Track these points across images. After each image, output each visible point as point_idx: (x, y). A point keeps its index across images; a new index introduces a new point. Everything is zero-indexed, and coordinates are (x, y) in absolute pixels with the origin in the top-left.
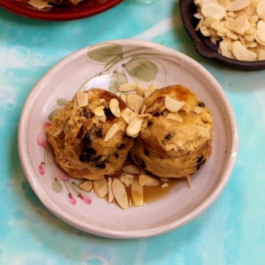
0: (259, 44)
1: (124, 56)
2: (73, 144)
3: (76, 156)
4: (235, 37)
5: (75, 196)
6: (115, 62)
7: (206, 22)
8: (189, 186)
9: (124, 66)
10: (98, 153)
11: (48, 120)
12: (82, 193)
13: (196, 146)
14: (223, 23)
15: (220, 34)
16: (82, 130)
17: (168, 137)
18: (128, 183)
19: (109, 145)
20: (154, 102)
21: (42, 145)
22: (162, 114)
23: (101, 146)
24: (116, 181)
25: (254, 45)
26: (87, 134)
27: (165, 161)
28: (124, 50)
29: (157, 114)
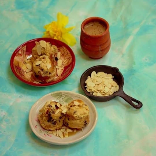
0: (105, 93)
1: (63, 96)
2: (45, 116)
3: (47, 121)
4: (98, 91)
5: (46, 135)
6: (60, 98)
7: (88, 88)
8: (82, 131)
9: (62, 99)
10: (53, 118)
11: (38, 114)
12: (49, 134)
13: (84, 116)
14: (94, 88)
15: (93, 91)
16: (48, 111)
17: (75, 112)
18: (63, 131)
19: (57, 115)
20: (71, 103)
21: (36, 120)
22: (73, 106)
23: (54, 116)
24: (59, 131)
25: (104, 93)
26: (50, 113)
27: (74, 121)
28: (62, 94)
29: (71, 106)
